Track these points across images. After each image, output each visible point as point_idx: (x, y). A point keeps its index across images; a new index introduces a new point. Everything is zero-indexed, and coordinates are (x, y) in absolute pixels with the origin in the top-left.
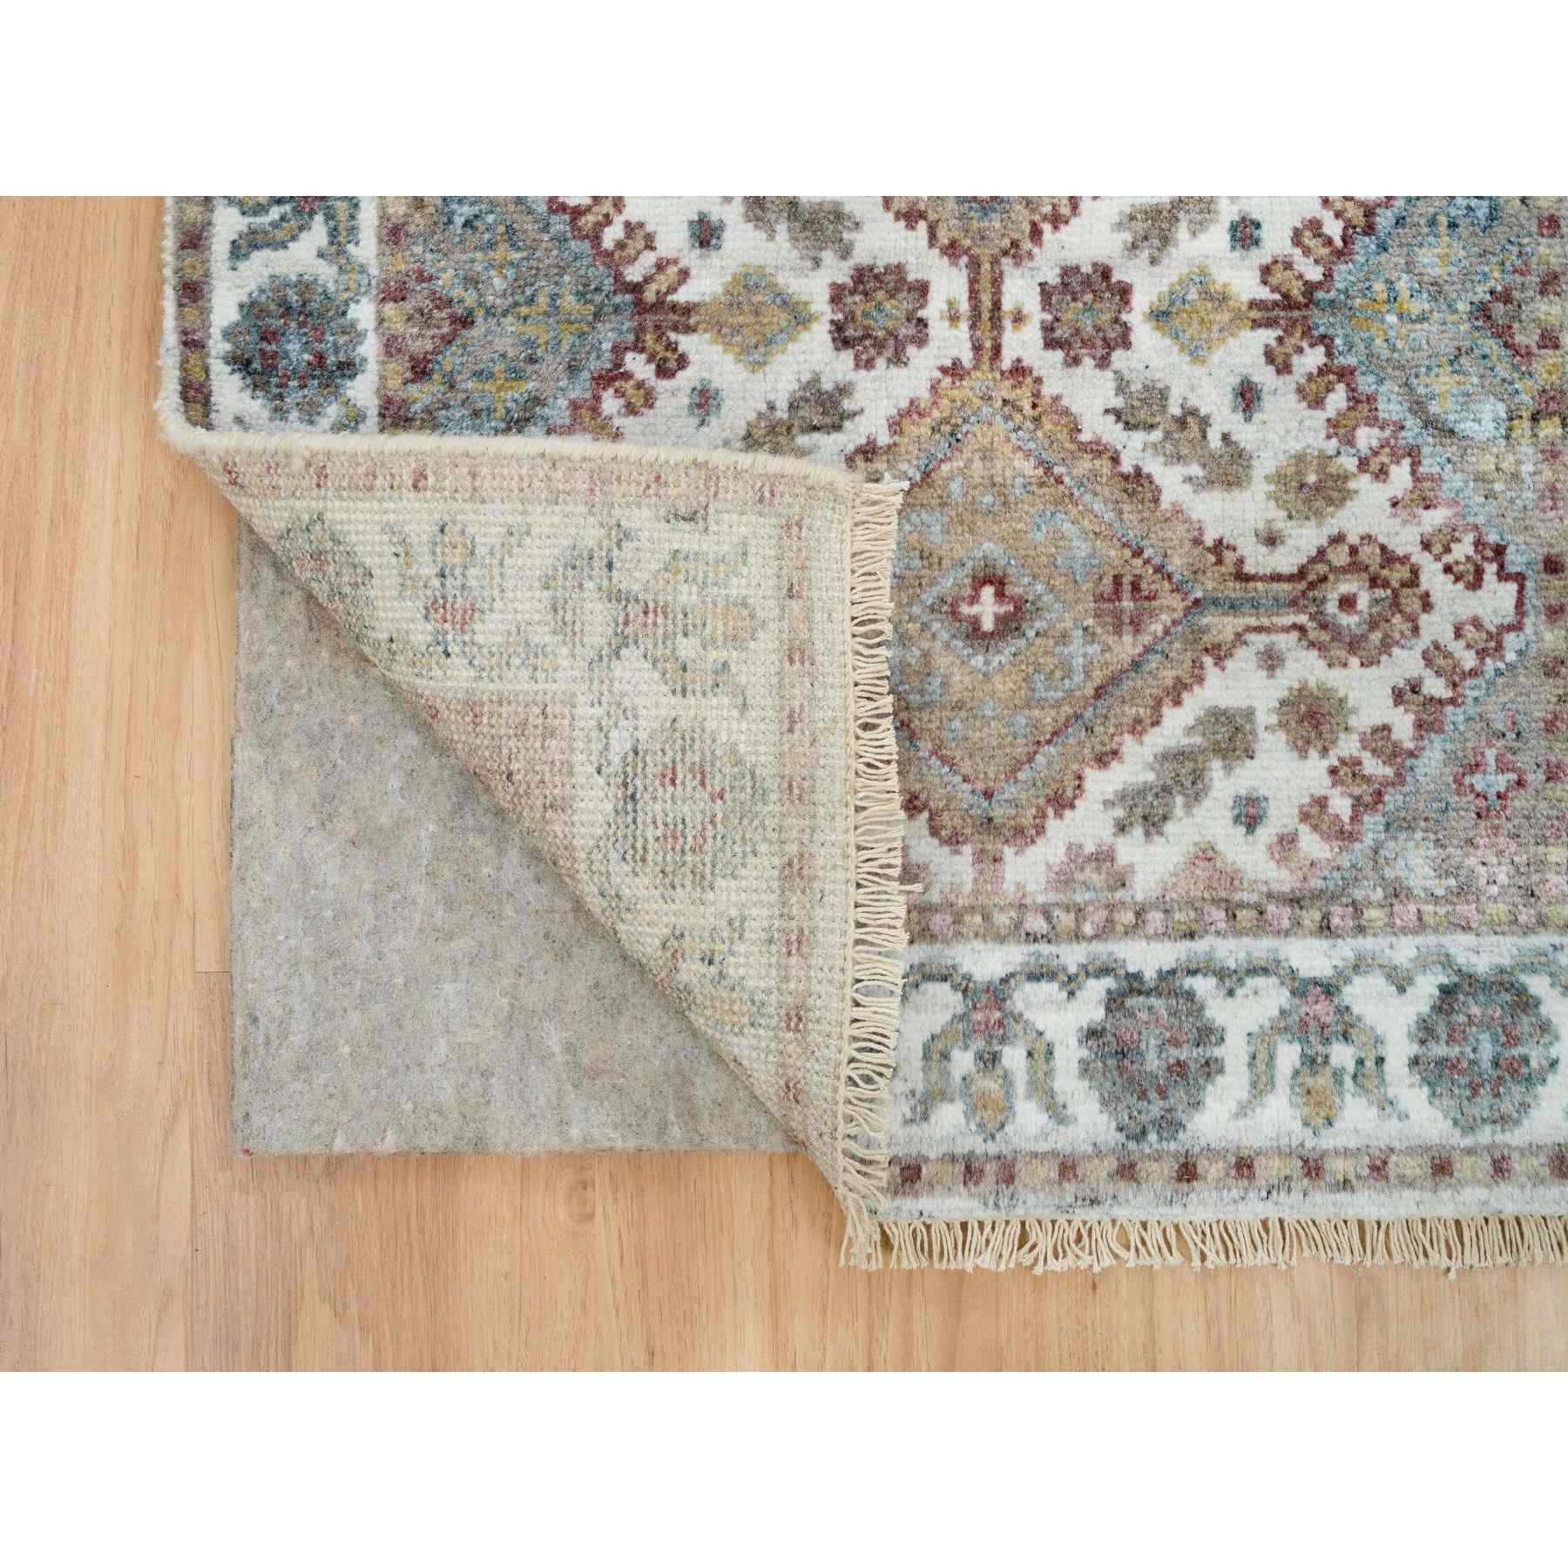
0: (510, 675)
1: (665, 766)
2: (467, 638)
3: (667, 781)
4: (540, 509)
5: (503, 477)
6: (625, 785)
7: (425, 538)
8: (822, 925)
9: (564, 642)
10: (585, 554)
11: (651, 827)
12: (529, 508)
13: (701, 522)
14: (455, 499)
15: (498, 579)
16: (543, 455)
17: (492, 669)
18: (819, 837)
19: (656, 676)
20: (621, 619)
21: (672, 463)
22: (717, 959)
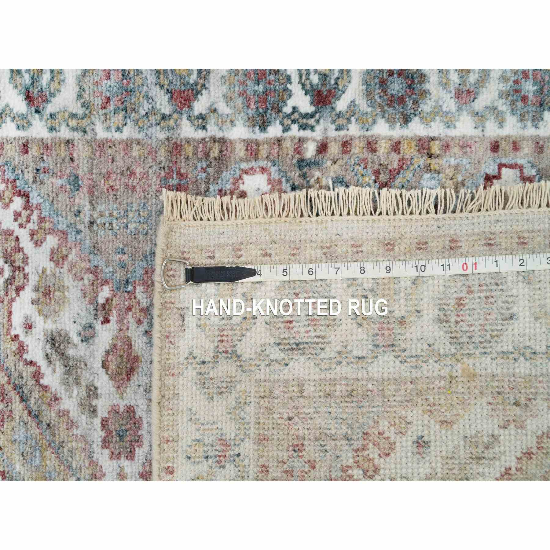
0: (247, 418)
1: (285, 327)
2: (233, 443)
3: (291, 326)
4: (181, 403)
5: (168, 425)
6: (293, 349)
7: (192, 468)
8: (350, 235)
9: (235, 387)
10: (199, 377)
11: (310, 334)
12: (180, 409)
13: (185, 311)
14: (177, 451)
15: (209, 426)
16: (159, 403)
17: (245, 428)
18: (314, 238)
19: (248, 334)
20: (225, 355)
21: (160, 329)
22: (365, 293)
